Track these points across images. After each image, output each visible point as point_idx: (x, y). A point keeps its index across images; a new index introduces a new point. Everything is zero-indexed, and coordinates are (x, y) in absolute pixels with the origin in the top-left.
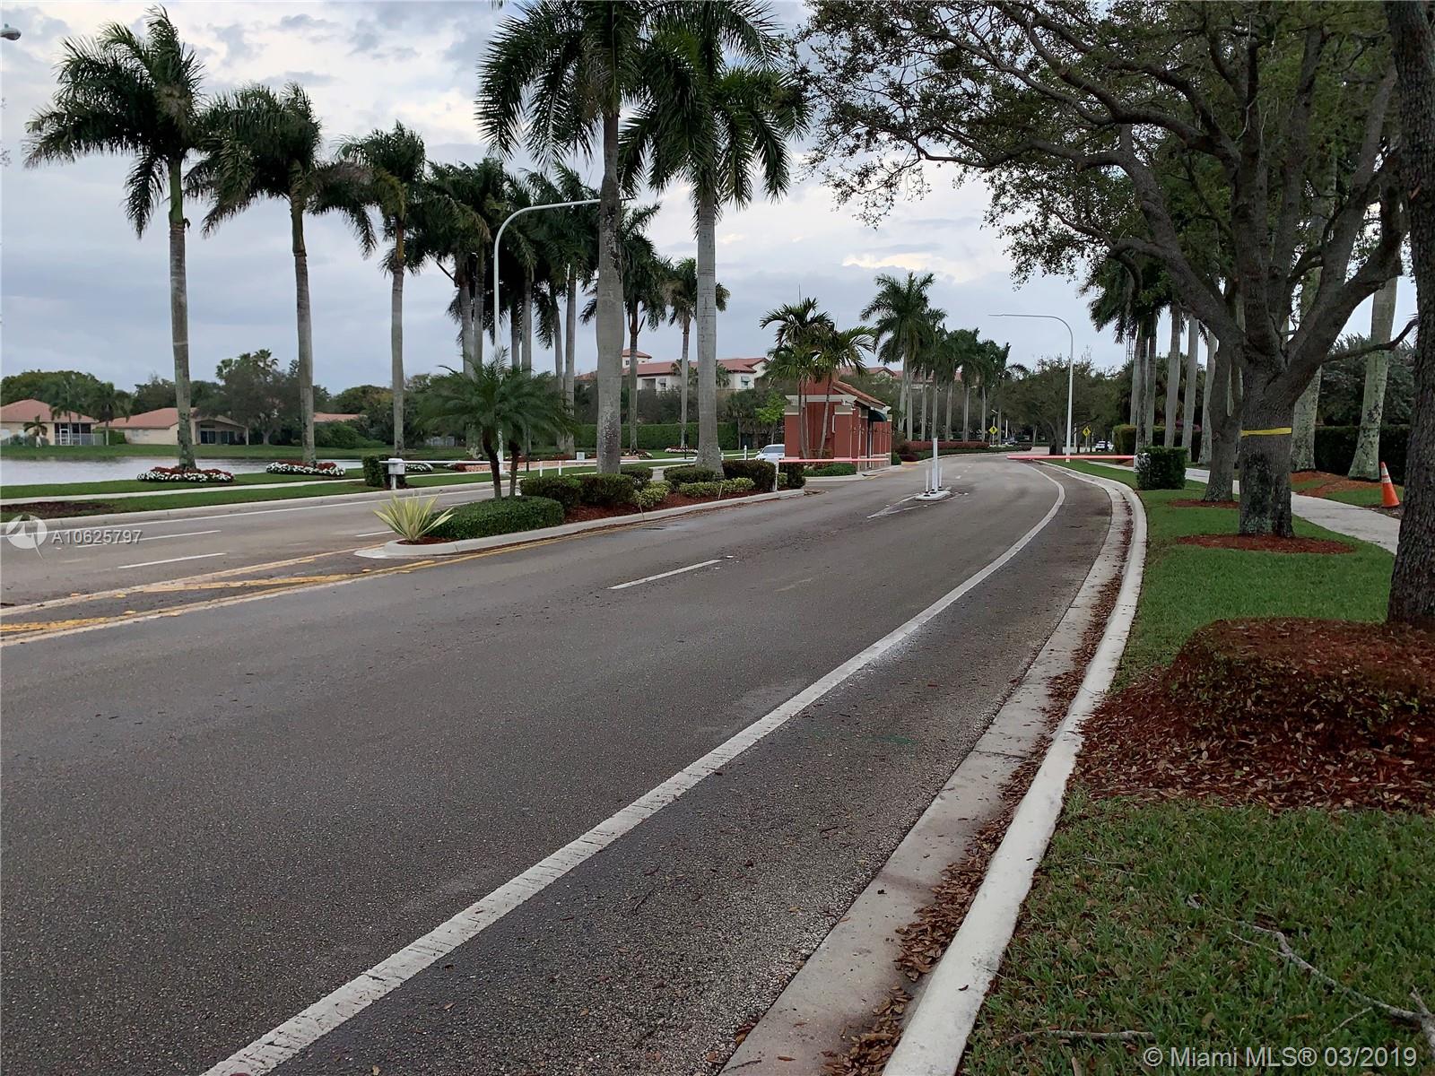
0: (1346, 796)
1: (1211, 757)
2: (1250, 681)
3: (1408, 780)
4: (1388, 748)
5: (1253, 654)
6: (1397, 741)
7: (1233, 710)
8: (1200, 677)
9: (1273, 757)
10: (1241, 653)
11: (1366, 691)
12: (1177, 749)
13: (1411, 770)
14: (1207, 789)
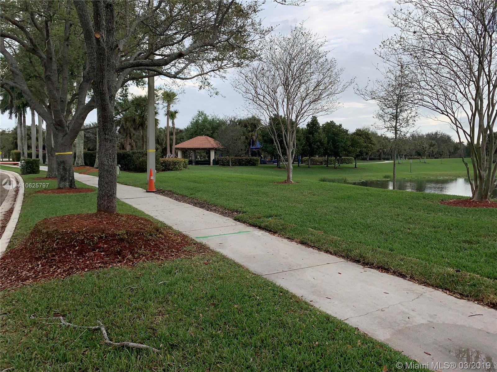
0: (85, 268)
1: (42, 266)
2: (54, 238)
3: (103, 259)
4: (97, 250)
5: (55, 228)
6: (100, 248)
7: (49, 248)
8: (37, 239)
9: (63, 261)
10: (52, 228)
11: (90, 234)
12: (30, 266)
13: (104, 256)
14: (41, 277)
